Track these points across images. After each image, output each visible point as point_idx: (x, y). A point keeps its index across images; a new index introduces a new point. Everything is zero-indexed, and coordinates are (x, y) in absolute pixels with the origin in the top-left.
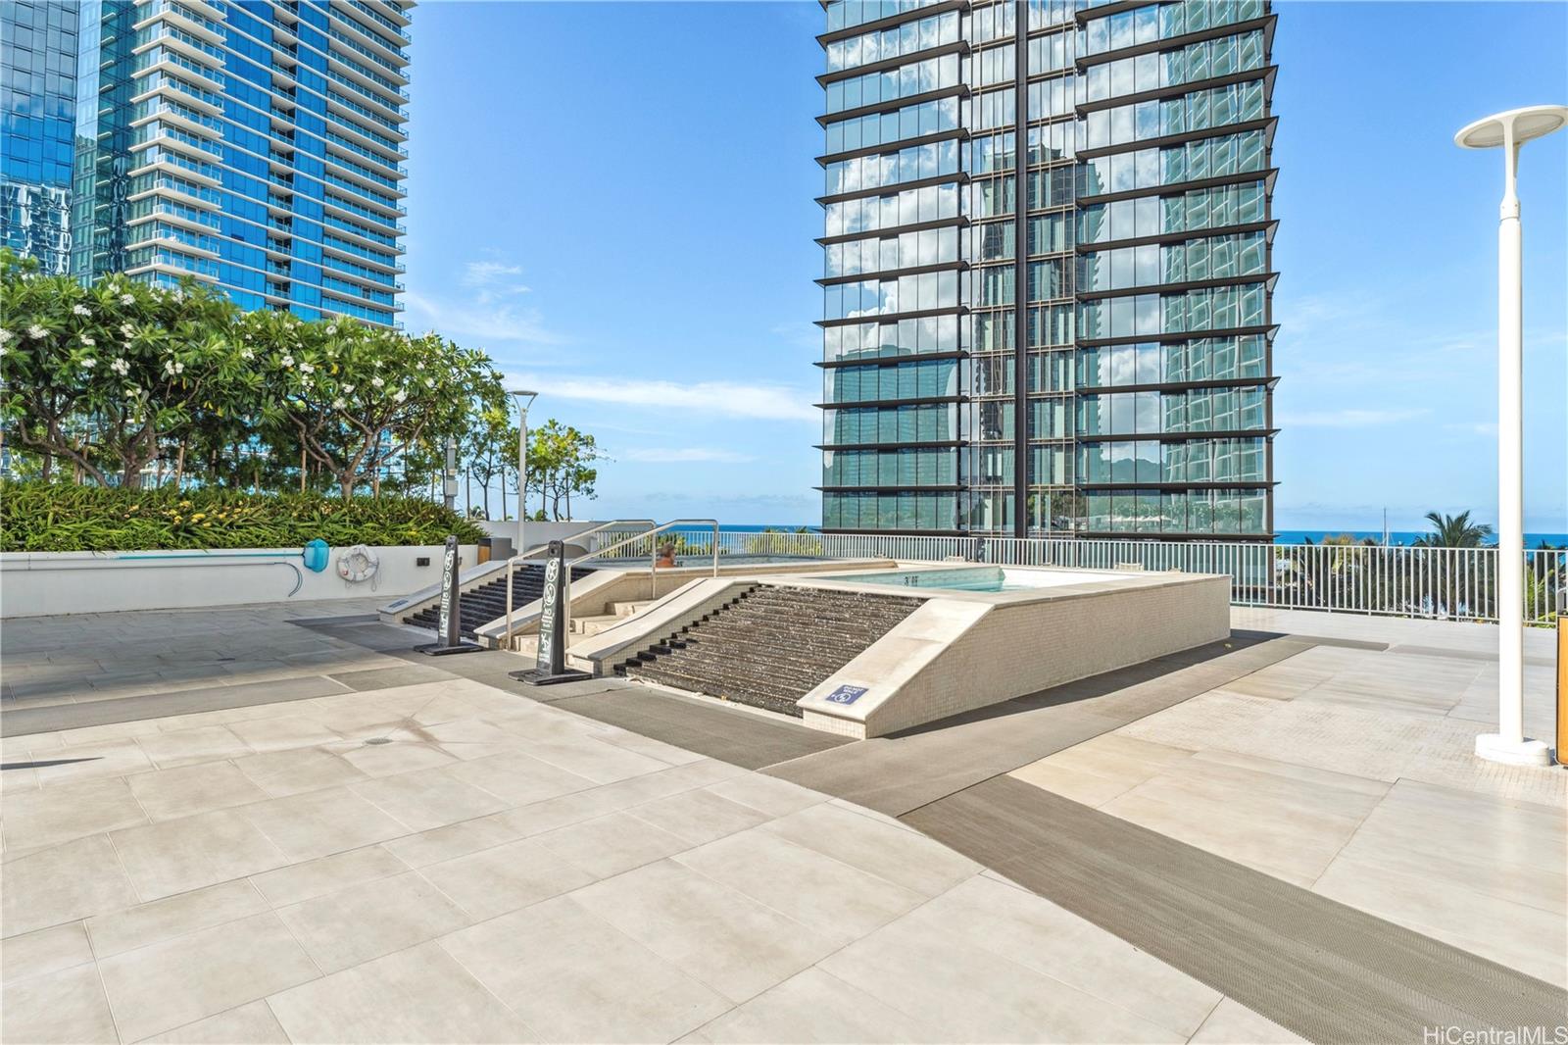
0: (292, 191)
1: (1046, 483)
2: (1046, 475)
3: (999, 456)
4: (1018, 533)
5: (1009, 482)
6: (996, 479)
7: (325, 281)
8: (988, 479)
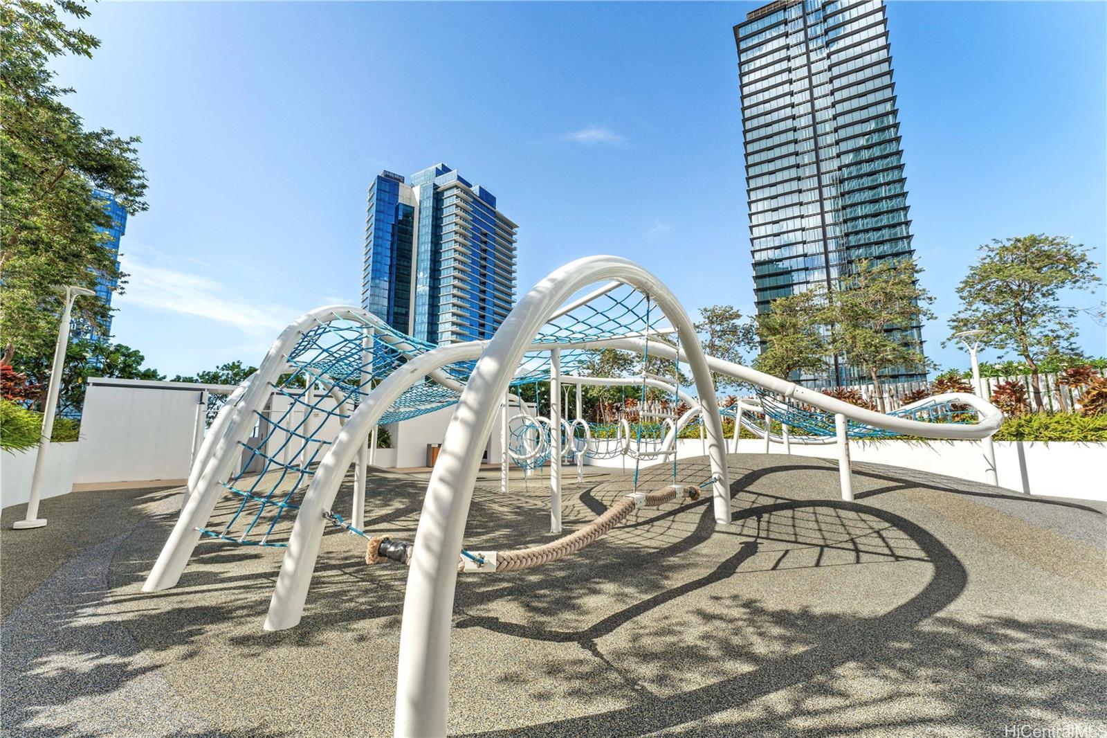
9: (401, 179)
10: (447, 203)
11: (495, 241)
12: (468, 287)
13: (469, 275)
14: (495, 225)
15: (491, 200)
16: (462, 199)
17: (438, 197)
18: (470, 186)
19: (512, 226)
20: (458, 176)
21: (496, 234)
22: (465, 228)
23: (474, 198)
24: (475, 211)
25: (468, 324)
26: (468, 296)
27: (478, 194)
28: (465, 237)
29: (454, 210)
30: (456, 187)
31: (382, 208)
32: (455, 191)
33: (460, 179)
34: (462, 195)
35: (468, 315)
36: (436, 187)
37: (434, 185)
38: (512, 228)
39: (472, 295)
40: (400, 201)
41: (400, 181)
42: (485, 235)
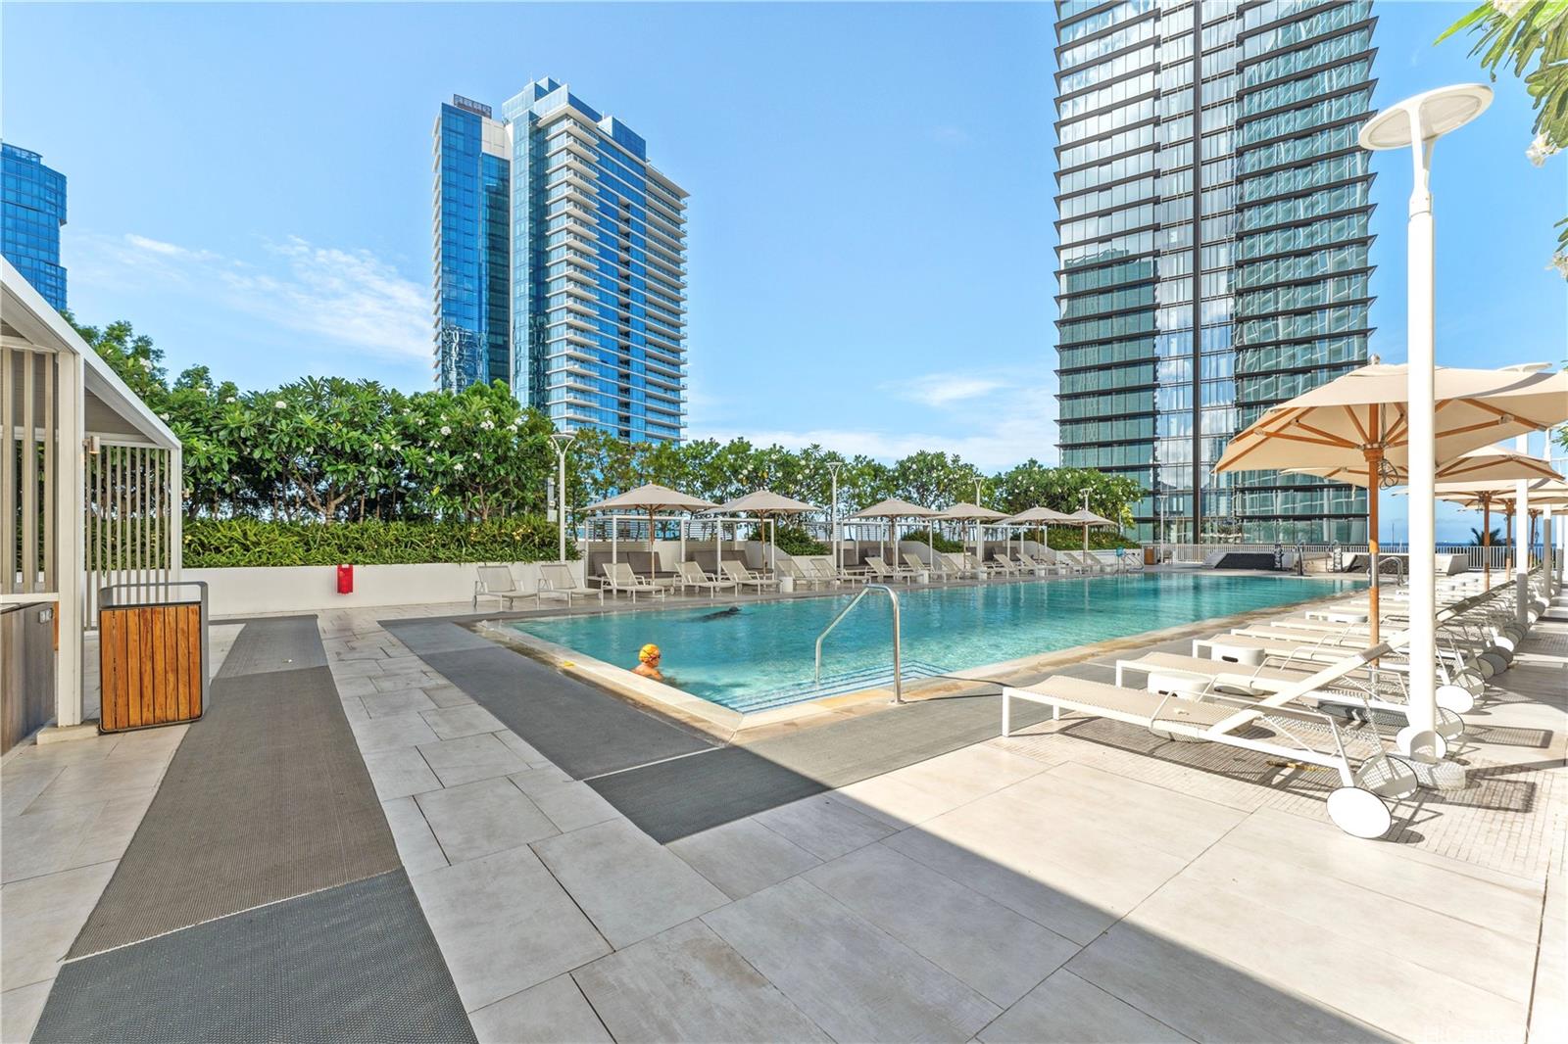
0: (630, 272)
1: (1214, 513)
2: (1214, 507)
3: (1181, 499)
4: (1196, 540)
5: (1190, 514)
6: (1179, 513)
7: (647, 359)
8: (1174, 513)
9: (486, 112)
10: (555, 146)
11: (644, 218)
12: (594, 297)
13: (595, 276)
14: (645, 190)
15: (637, 145)
16: (577, 139)
17: (538, 135)
18: (597, 118)
19: (678, 194)
20: (570, 95)
21: (645, 204)
22: (583, 192)
23: (601, 139)
24: (602, 160)
25: (595, 358)
26: (595, 313)
27: (610, 133)
28: (586, 209)
29: (566, 159)
30: (567, 116)
31: (453, 163)
32: (566, 125)
33: (573, 101)
34: (577, 131)
35: (595, 343)
36: (533, 118)
37: (531, 113)
38: (678, 198)
39: (603, 312)
40: (485, 149)
41: (484, 114)
42: (627, 207)
